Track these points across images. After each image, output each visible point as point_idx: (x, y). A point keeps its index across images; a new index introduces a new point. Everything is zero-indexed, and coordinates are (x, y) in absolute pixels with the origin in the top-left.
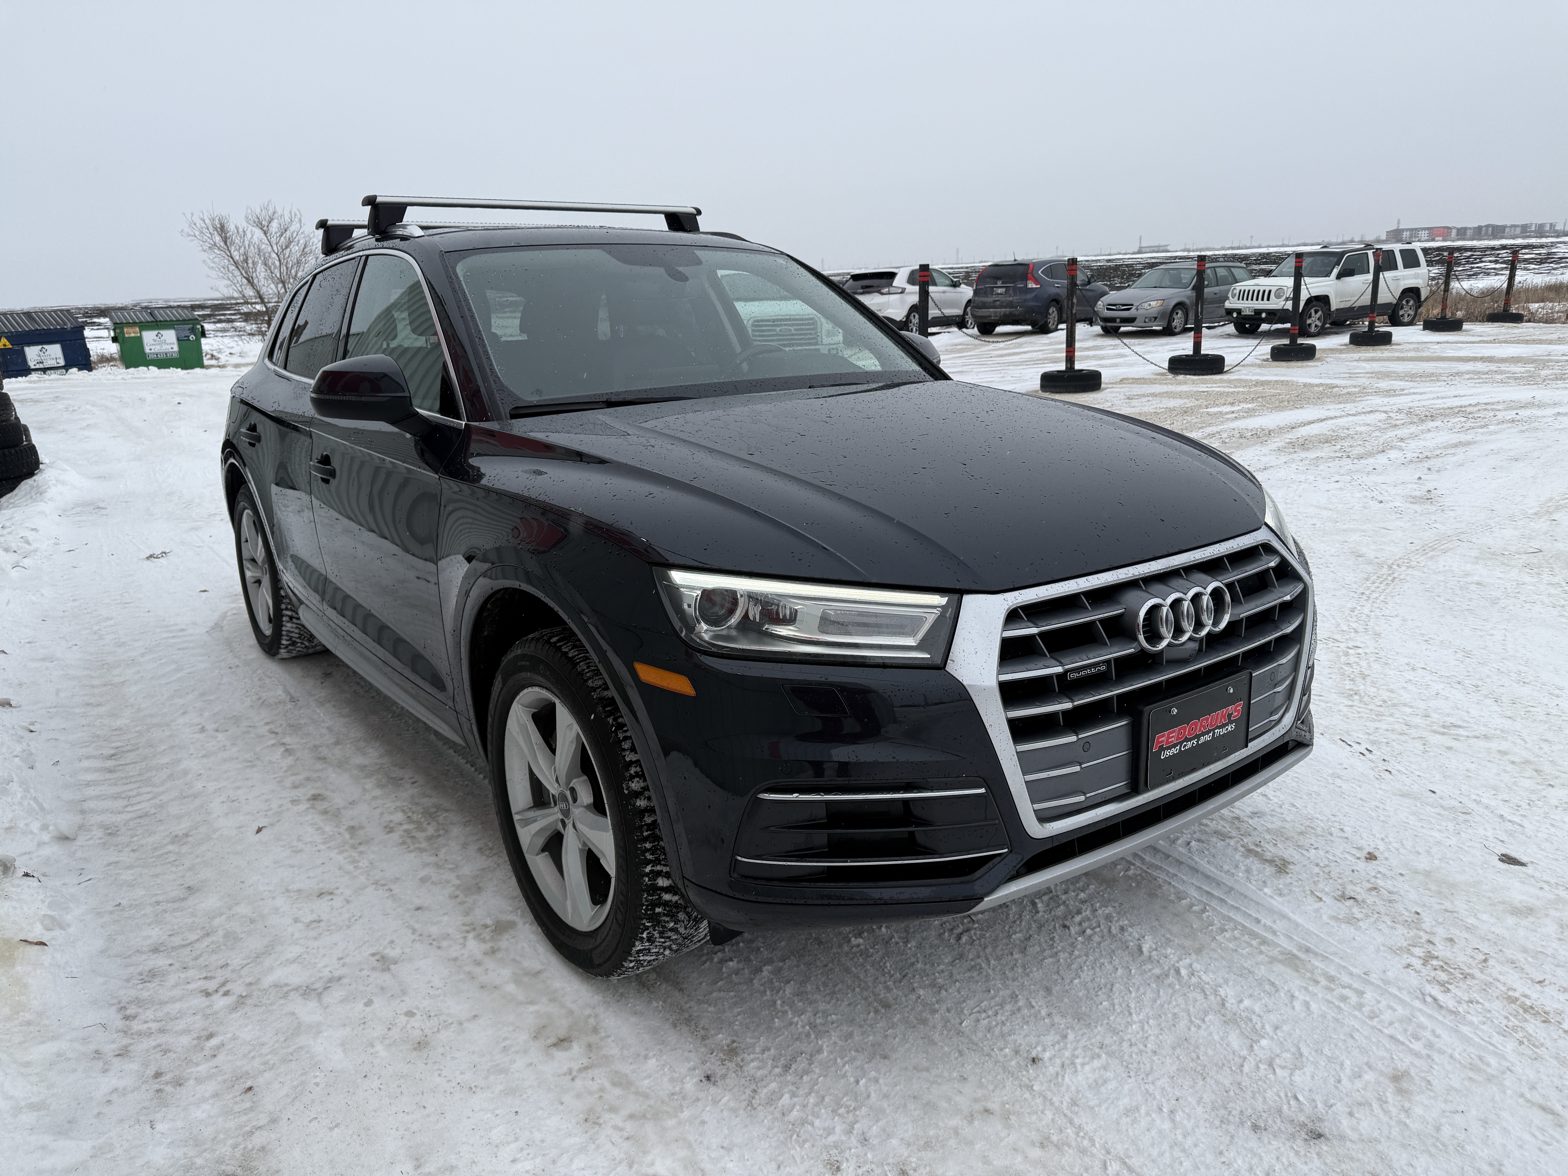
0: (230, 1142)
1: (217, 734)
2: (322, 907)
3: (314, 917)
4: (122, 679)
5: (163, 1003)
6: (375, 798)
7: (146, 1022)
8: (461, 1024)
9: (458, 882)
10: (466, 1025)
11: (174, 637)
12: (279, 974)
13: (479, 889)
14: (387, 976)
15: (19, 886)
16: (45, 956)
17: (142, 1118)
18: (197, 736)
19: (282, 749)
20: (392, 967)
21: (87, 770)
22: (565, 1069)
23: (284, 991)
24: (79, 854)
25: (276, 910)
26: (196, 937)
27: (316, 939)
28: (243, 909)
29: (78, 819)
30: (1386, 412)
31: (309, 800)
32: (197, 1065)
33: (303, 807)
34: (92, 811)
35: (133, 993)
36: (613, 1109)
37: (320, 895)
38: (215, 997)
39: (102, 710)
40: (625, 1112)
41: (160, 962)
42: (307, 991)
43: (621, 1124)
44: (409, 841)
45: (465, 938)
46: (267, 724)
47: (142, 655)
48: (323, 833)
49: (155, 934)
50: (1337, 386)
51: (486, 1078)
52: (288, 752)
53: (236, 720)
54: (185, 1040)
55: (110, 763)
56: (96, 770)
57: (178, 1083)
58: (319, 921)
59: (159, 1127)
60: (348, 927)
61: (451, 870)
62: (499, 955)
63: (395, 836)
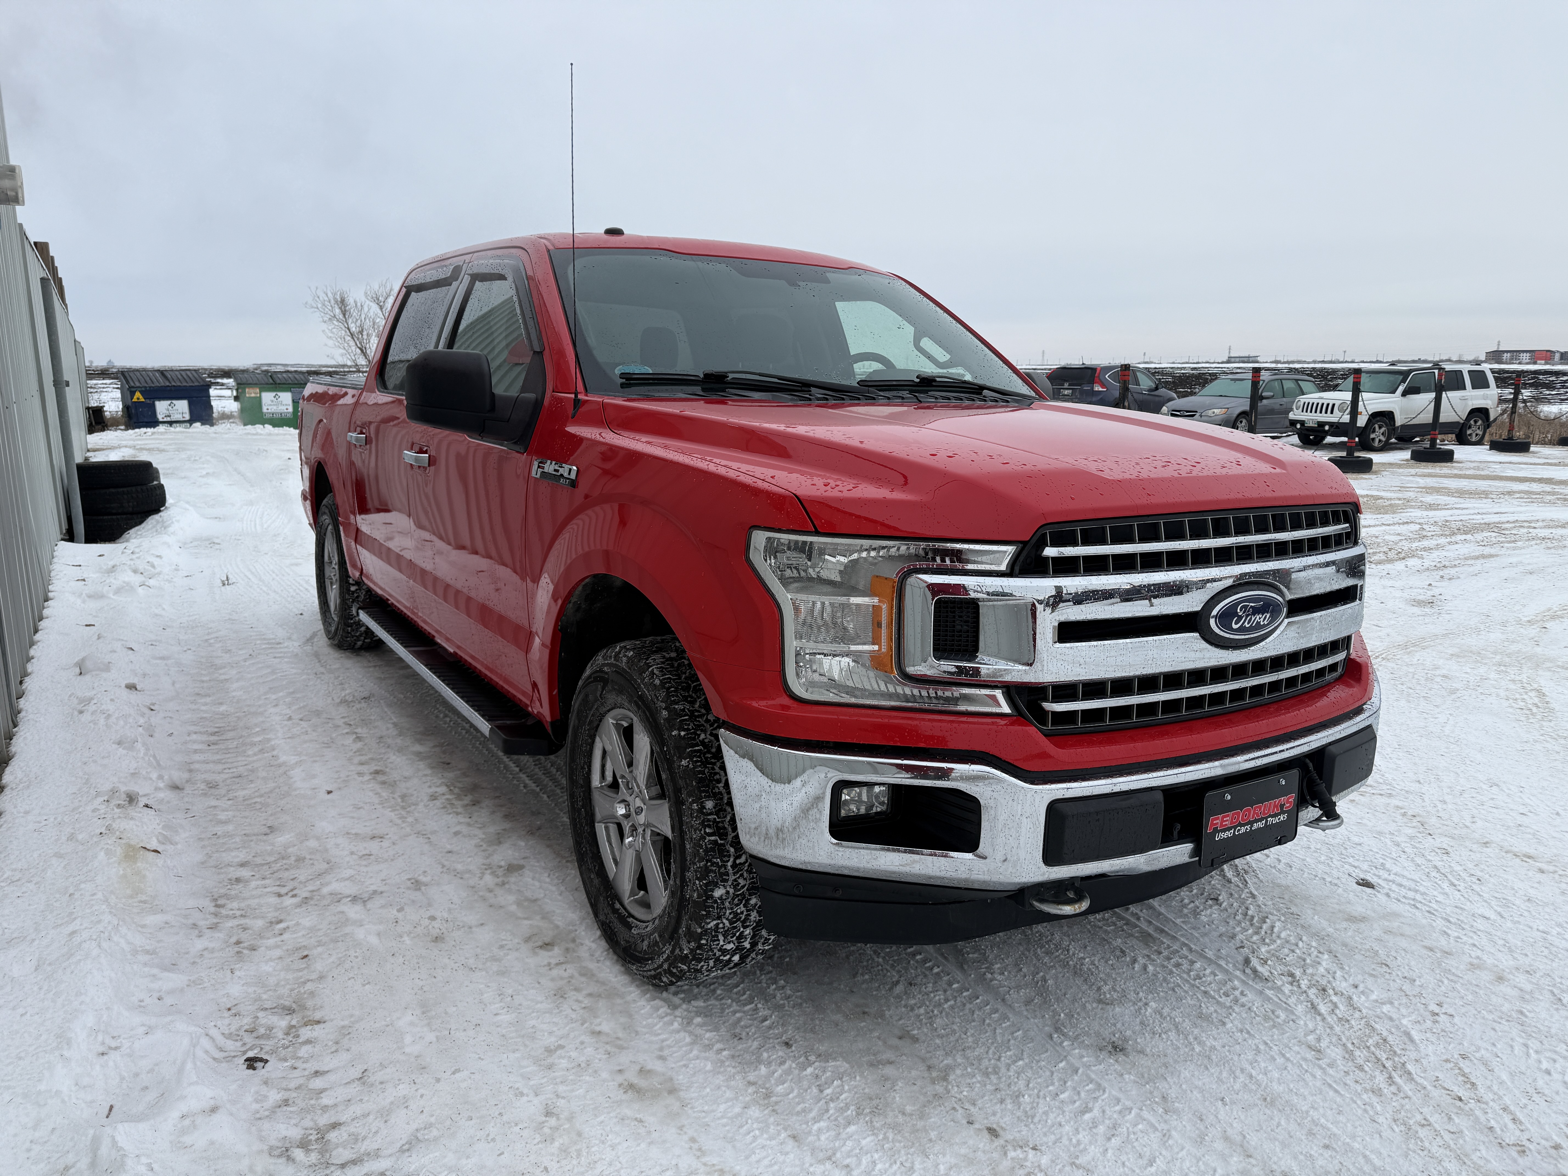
0: (288, 987)
1: (302, 722)
2: (373, 846)
3: (367, 852)
4: (226, 677)
5: (244, 899)
6: (426, 775)
7: (232, 910)
8: (470, 928)
9: (484, 836)
10: (474, 929)
11: (271, 648)
12: (335, 886)
13: (500, 843)
14: (418, 893)
15: (140, 812)
16: (159, 860)
17: (225, 967)
18: (286, 722)
19: (354, 736)
20: (423, 888)
21: (195, 742)
22: (545, 962)
23: (337, 898)
24: (186, 799)
25: (337, 845)
26: (273, 859)
27: (366, 866)
28: (312, 843)
29: (186, 775)
30: (1419, 524)
31: (371, 773)
32: (269, 938)
33: (367, 778)
34: (198, 770)
35: (222, 891)
36: (577, 989)
37: (373, 838)
38: (285, 898)
39: (208, 700)
40: (585, 992)
41: (245, 873)
42: (355, 899)
43: (581, 998)
44: (448, 806)
45: (483, 874)
46: (343, 717)
47: (245, 660)
48: (381, 797)
49: (242, 856)
50: (1382, 498)
51: (484, 964)
52: (359, 739)
53: (318, 713)
54: (259, 923)
55: (213, 738)
56: (203, 742)
57: (253, 949)
58: (370, 855)
59: (237, 973)
60: (392, 860)
61: (480, 828)
62: (507, 886)
63: (438, 803)
